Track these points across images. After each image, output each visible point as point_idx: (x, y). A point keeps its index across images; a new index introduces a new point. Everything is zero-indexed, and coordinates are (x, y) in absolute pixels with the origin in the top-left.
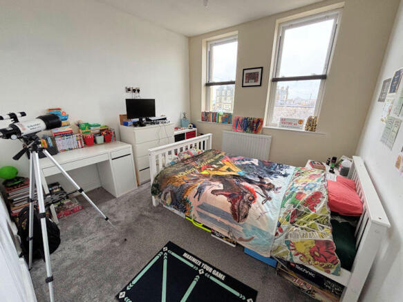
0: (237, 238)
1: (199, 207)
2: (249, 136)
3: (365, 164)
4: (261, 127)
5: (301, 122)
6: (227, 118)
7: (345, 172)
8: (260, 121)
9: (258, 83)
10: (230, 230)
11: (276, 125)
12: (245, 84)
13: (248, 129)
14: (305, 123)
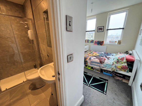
0: (102, 68)
1: (90, 62)
2: (100, 46)
3: (136, 52)
4: (103, 44)
5: (116, 42)
6: (92, 41)
7: (130, 54)
8: (103, 42)
9: (102, 31)
10: (100, 66)
11: (108, 43)
12: (98, 31)
13: (99, 44)
14: (117, 42)
